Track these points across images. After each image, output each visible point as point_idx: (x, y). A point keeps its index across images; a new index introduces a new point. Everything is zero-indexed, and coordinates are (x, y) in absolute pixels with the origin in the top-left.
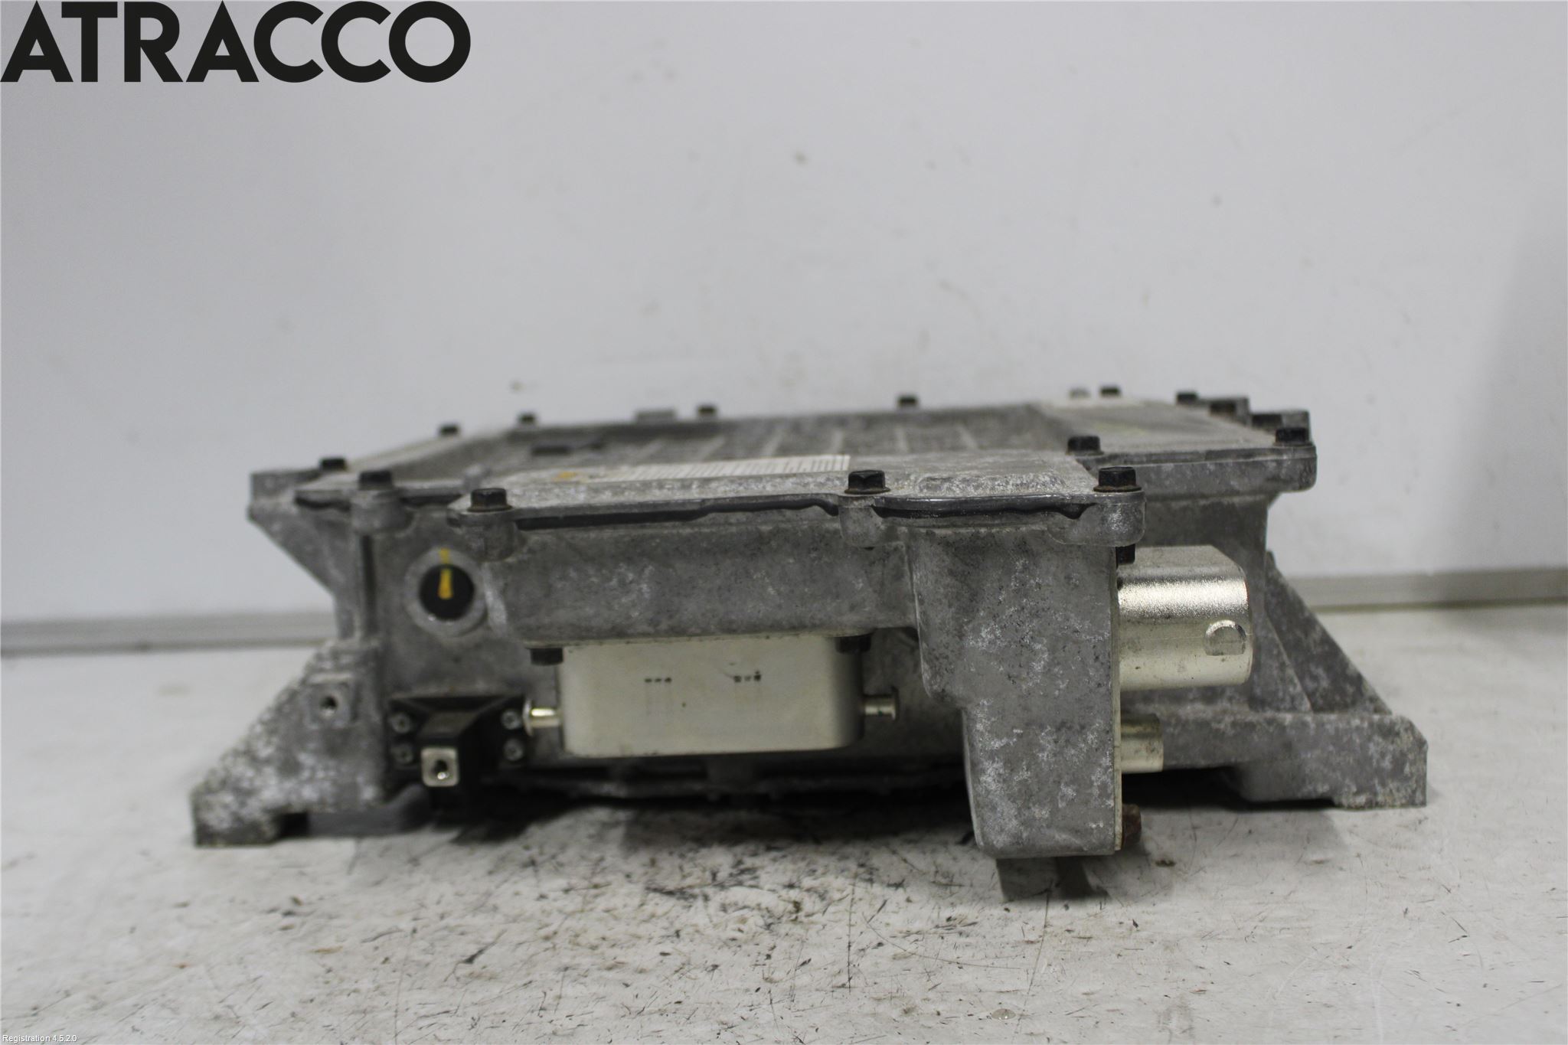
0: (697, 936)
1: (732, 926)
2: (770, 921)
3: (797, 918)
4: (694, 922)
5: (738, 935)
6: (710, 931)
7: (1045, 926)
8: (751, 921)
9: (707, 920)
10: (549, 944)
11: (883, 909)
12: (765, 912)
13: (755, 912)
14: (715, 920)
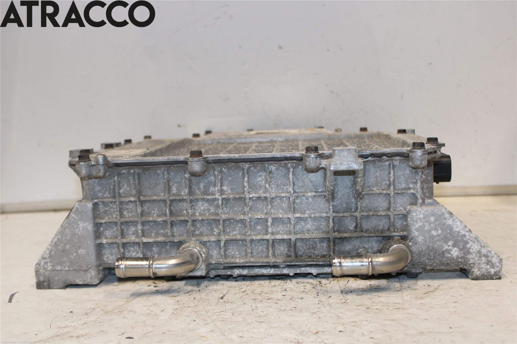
0: (292, 290)
1: (302, 288)
2: (314, 286)
3: (321, 285)
4: (289, 287)
5: (305, 290)
6: (295, 289)
7: (401, 286)
8: (307, 286)
9: (293, 286)
10: (245, 293)
11: (348, 282)
12: (311, 284)
13: (308, 284)
14: (296, 286)
